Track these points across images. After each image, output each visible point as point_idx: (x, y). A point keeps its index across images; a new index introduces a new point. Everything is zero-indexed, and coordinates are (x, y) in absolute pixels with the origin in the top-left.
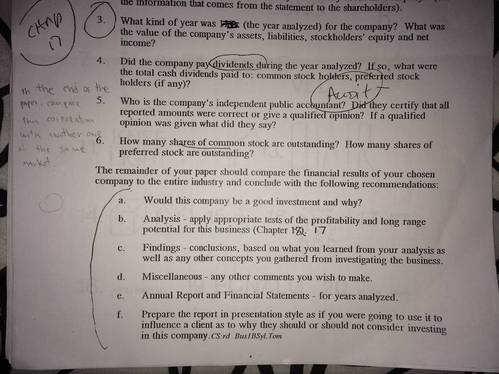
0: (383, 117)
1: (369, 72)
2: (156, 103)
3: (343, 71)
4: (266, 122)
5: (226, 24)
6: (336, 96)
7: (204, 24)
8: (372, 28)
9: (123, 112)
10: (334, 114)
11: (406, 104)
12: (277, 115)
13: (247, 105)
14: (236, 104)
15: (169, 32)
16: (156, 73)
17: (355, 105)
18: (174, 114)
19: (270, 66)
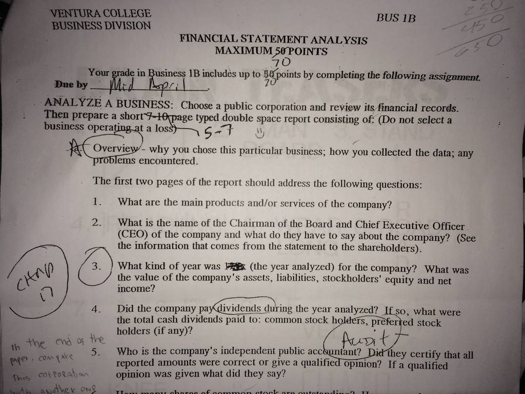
0: (402, 366)
1: (386, 317)
2: (155, 352)
3: (358, 315)
4: (275, 370)
5: (232, 267)
6: (351, 341)
7: (207, 267)
8: (390, 269)
9: (119, 363)
10: (349, 361)
11: (427, 353)
12: (287, 363)
13: (254, 352)
14: (243, 351)
15: (170, 276)
16: (155, 320)
17: (372, 353)
18: (175, 363)
19: (279, 309)
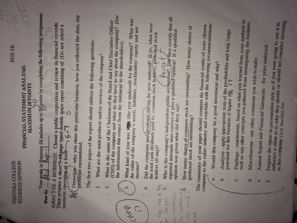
0: (175, 50)
1: (153, 57)
2: (166, 162)
3: (152, 70)
4: (176, 108)
5: (128, 127)
6: (164, 74)
7: (128, 138)
8: (131, 55)
9: (170, 178)
10: (173, 75)
11: (169, 39)
12: (173, 103)
13: (167, 118)
14: (167, 123)
15: (132, 155)
16: (152, 162)
17: (169, 64)
18: (171, 154)
19: (149, 106)
